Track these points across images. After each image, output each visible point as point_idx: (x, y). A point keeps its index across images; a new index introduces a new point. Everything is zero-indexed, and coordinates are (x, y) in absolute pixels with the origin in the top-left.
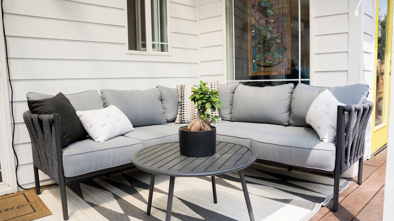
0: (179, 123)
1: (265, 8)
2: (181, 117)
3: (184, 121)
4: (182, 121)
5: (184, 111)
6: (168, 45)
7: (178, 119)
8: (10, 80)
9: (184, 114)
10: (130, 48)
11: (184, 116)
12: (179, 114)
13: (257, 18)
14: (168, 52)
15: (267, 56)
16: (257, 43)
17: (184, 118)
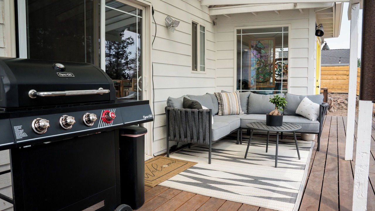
0: (221, 115)
1: (260, 49)
2: (223, 112)
3: (224, 114)
4: (223, 114)
5: (224, 108)
6: (205, 67)
7: (220, 113)
8: (154, 89)
9: (224, 110)
10: (193, 70)
11: (224, 111)
12: (221, 110)
13: (255, 54)
14: (205, 71)
15: (260, 76)
16: (254, 68)
17: (224, 112)
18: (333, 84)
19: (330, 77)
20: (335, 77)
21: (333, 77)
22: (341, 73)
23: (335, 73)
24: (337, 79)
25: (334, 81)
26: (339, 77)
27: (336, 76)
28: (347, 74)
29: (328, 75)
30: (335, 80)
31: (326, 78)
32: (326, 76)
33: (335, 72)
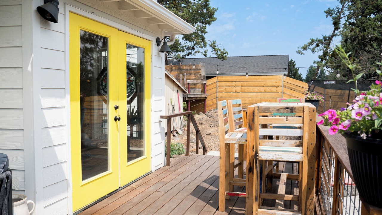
18: (261, 98)
19: (256, 89)
20: (262, 89)
21: (260, 90)
22: (269, 84)
23: (263, 85)
24: (265, 92)
25: (261, 94)
26: (268, 89)
27: (263, 87)
28: (276, 86)
29: (254, 86)
30: (263, 93)
31: (252, 91)
32: (252, 88)
33: (262, 83)
